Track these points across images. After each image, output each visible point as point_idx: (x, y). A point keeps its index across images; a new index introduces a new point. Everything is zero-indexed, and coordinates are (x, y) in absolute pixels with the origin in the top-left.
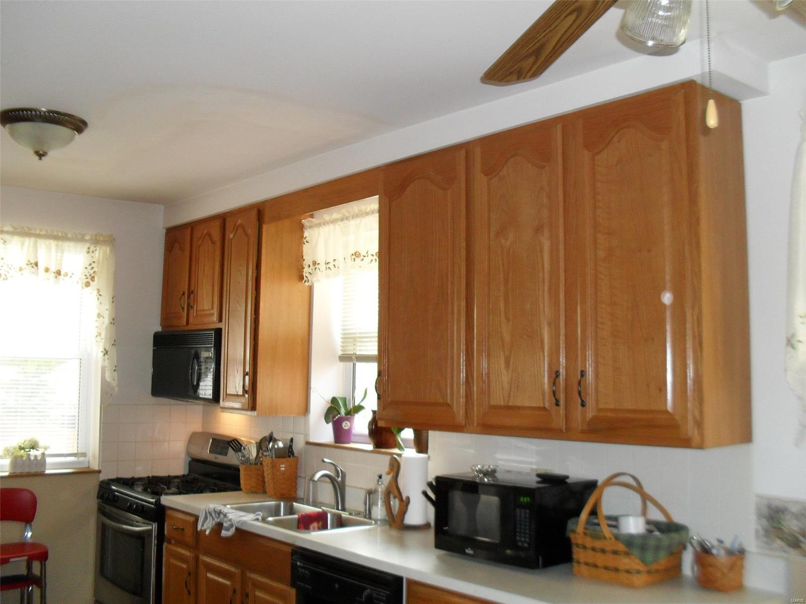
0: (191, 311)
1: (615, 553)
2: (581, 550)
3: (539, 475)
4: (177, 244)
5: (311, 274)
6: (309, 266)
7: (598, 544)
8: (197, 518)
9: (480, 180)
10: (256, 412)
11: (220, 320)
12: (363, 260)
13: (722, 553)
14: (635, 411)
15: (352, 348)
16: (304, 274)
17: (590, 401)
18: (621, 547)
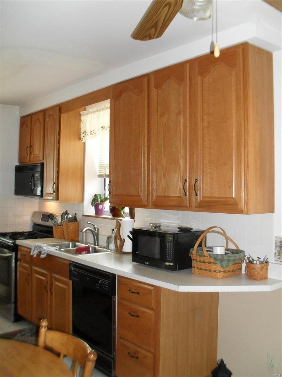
0: (31, 155)
1: (209, 263)
2: (195, 262)
3: (179, 228)
4: (25, 124)
5: (84, 137)
6: (83, 133)
7: (202, 259)
8: (31, 249)
9: (154, 91)
10: (59, 201)
11: (43, 159)
12: (106, 130)
13: (258, 263)
14: (219, 198)
15: (104, 171)
16: (81, 137)
17: (200, 193)
18: (212, 260)
